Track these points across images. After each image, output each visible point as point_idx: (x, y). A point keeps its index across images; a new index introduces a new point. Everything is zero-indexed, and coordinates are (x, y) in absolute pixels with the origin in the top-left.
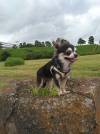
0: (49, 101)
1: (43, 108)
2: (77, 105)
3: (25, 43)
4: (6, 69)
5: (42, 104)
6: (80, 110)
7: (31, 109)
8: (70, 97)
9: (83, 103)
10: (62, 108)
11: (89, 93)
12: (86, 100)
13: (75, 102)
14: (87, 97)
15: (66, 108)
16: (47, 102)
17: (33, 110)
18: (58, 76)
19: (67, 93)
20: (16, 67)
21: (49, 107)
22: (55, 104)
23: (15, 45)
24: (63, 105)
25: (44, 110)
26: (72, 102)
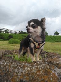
0: (22, 65)
1: (16, 70)
2: (47, 72)
3: (22, 31)
4: (8, 45)
5: (16, 67)
6: (49, 78)
7: (6, 70)
8: (41, 65)
9: (53, 72)
10: (32, 74)
11: (59, 63)
12: (55, 69)
13: (45, 69)
14: (56, 66)
15: (36, 74)
16: (20, 66)
17: (8, 72)
18: (32, 45)
19: (40, 61)
20: (15, 44)
21: (20, 70)
22: (26, 68)
23: (16, 32)
24: (34, 71)
25: (16, 72)
26: (42, 69)
